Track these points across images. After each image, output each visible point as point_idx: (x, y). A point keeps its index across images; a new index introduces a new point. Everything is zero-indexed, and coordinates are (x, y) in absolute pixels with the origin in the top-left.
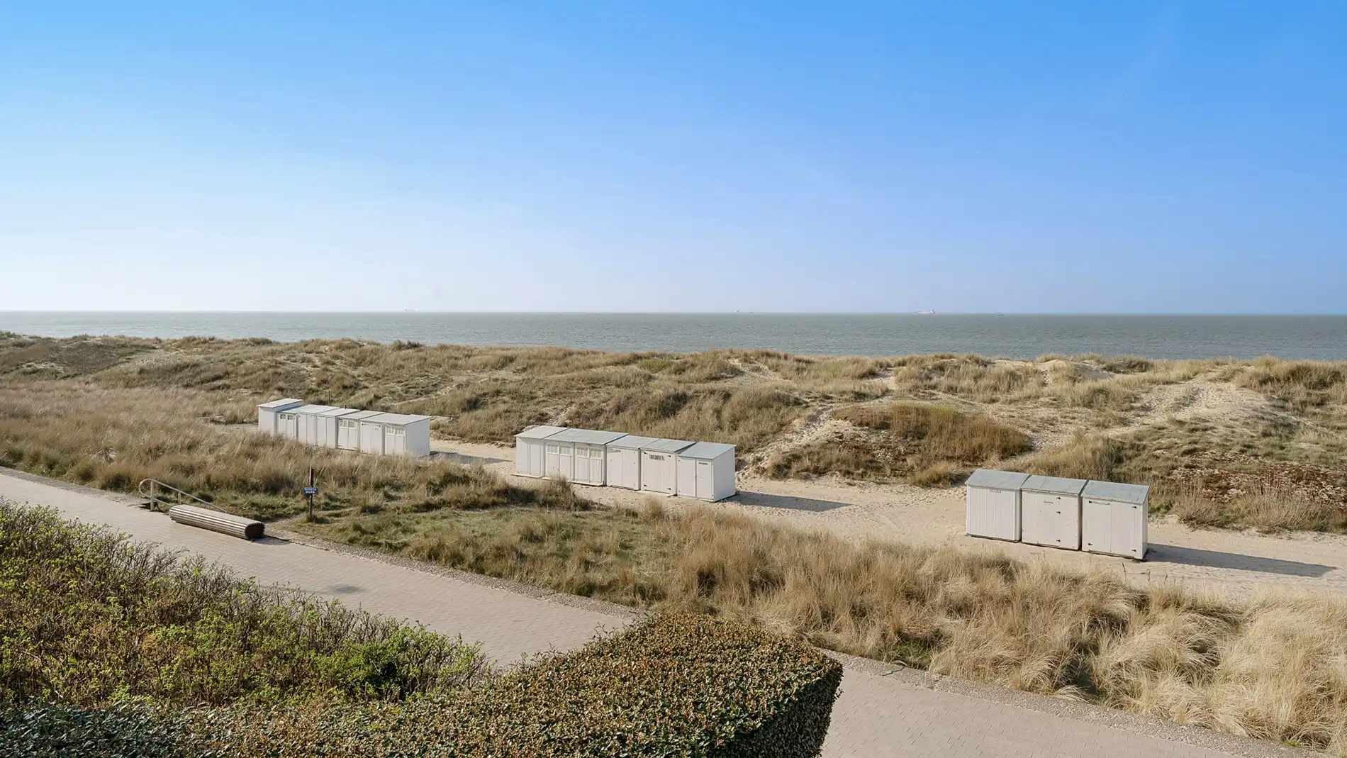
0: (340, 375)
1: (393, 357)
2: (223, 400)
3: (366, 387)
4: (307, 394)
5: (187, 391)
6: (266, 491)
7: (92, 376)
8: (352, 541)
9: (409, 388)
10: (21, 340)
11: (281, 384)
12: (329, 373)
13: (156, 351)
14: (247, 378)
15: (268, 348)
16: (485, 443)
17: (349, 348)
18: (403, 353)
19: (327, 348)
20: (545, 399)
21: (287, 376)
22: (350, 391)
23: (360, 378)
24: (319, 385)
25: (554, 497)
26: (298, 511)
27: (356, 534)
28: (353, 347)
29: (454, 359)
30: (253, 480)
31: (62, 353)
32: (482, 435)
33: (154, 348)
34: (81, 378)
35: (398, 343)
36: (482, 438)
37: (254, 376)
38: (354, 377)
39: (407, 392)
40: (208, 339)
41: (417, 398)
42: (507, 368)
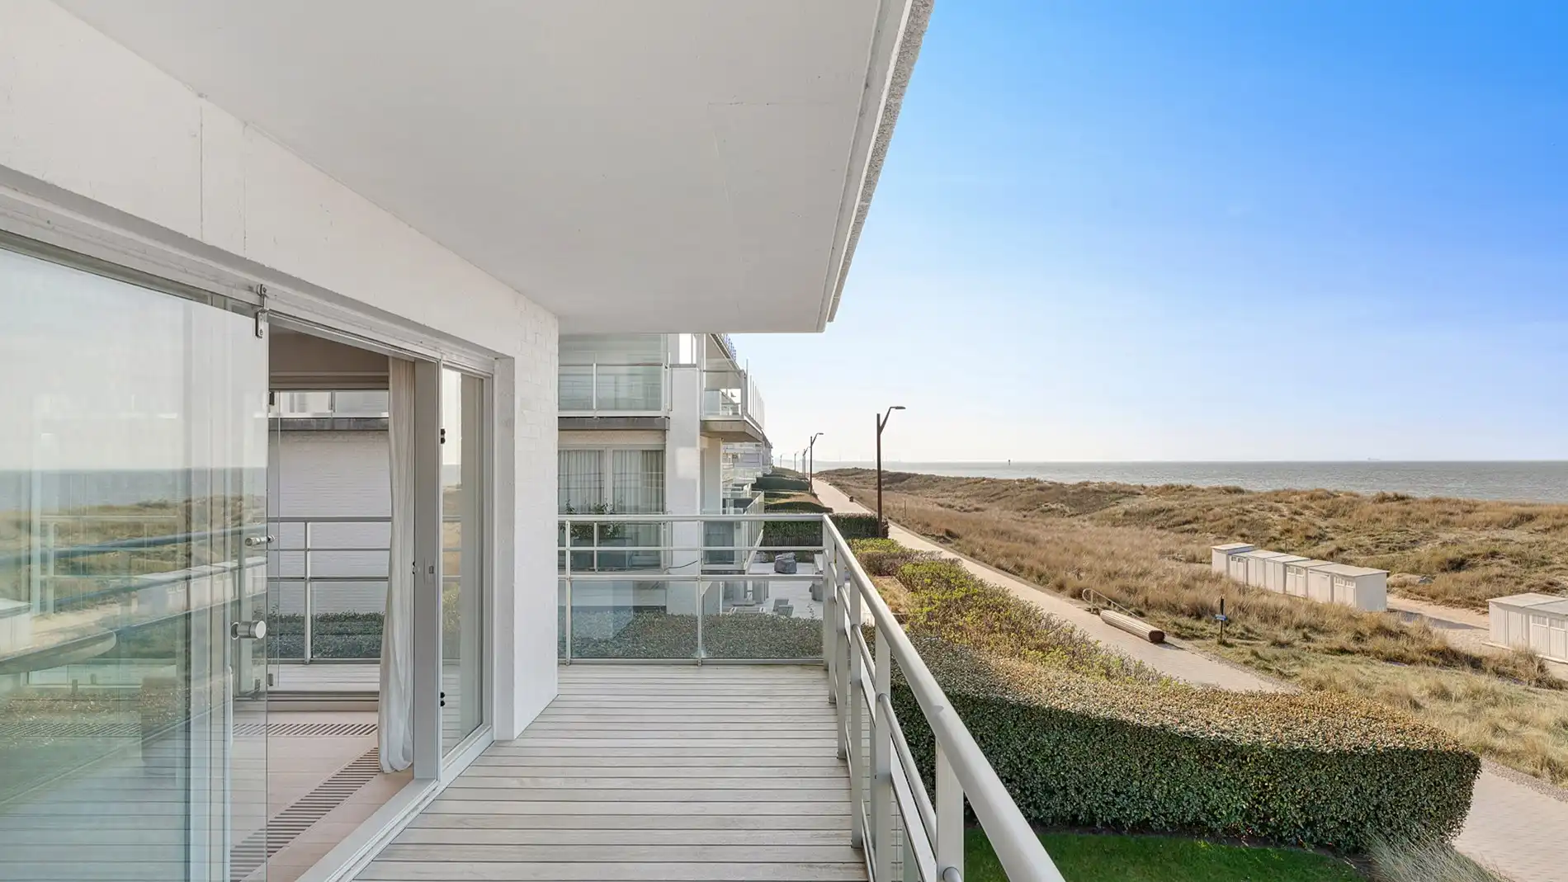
0: (1305, 525)
1: (1369, 509)
2: (1188, 541)
3: (1332, 539)
4: (1269, 541)
5: (1159, 532)
6: (1190, 616)
7: (1088, 515)
8: (1246, 663)
9: (1381, 542)
10: (1041, 485)
11: (1244, 531)
12: (1294, 523)
13: (1140, 496)
14: (1214, 524)
15: (1239, 497)
16: (1463, 607)
17: (1321, 498)
18: (1383, 506)
19: (1298, 498)
20: (1562, 566)
21: (1253, 524)
22: (1314, 542)
23: (1328, 530)
24: (1282, 534)
25: (1510, 668)
26: (1212, 635)
27: (1253, 658)
28: (1328, 498)
29: (1448, 514)
30: (1183, 606)
31: (1070, 496)
32: (1459, 598)
33: (1139, 494)
34: (1080, 517)
35: (1381, 496)
36: (1459, 602)
37: (1221, 522)
38: (1320, 528)
39: (1377, 547)
40: (1184, 487)
41: (1389, 553)
42: (1520, 527)
